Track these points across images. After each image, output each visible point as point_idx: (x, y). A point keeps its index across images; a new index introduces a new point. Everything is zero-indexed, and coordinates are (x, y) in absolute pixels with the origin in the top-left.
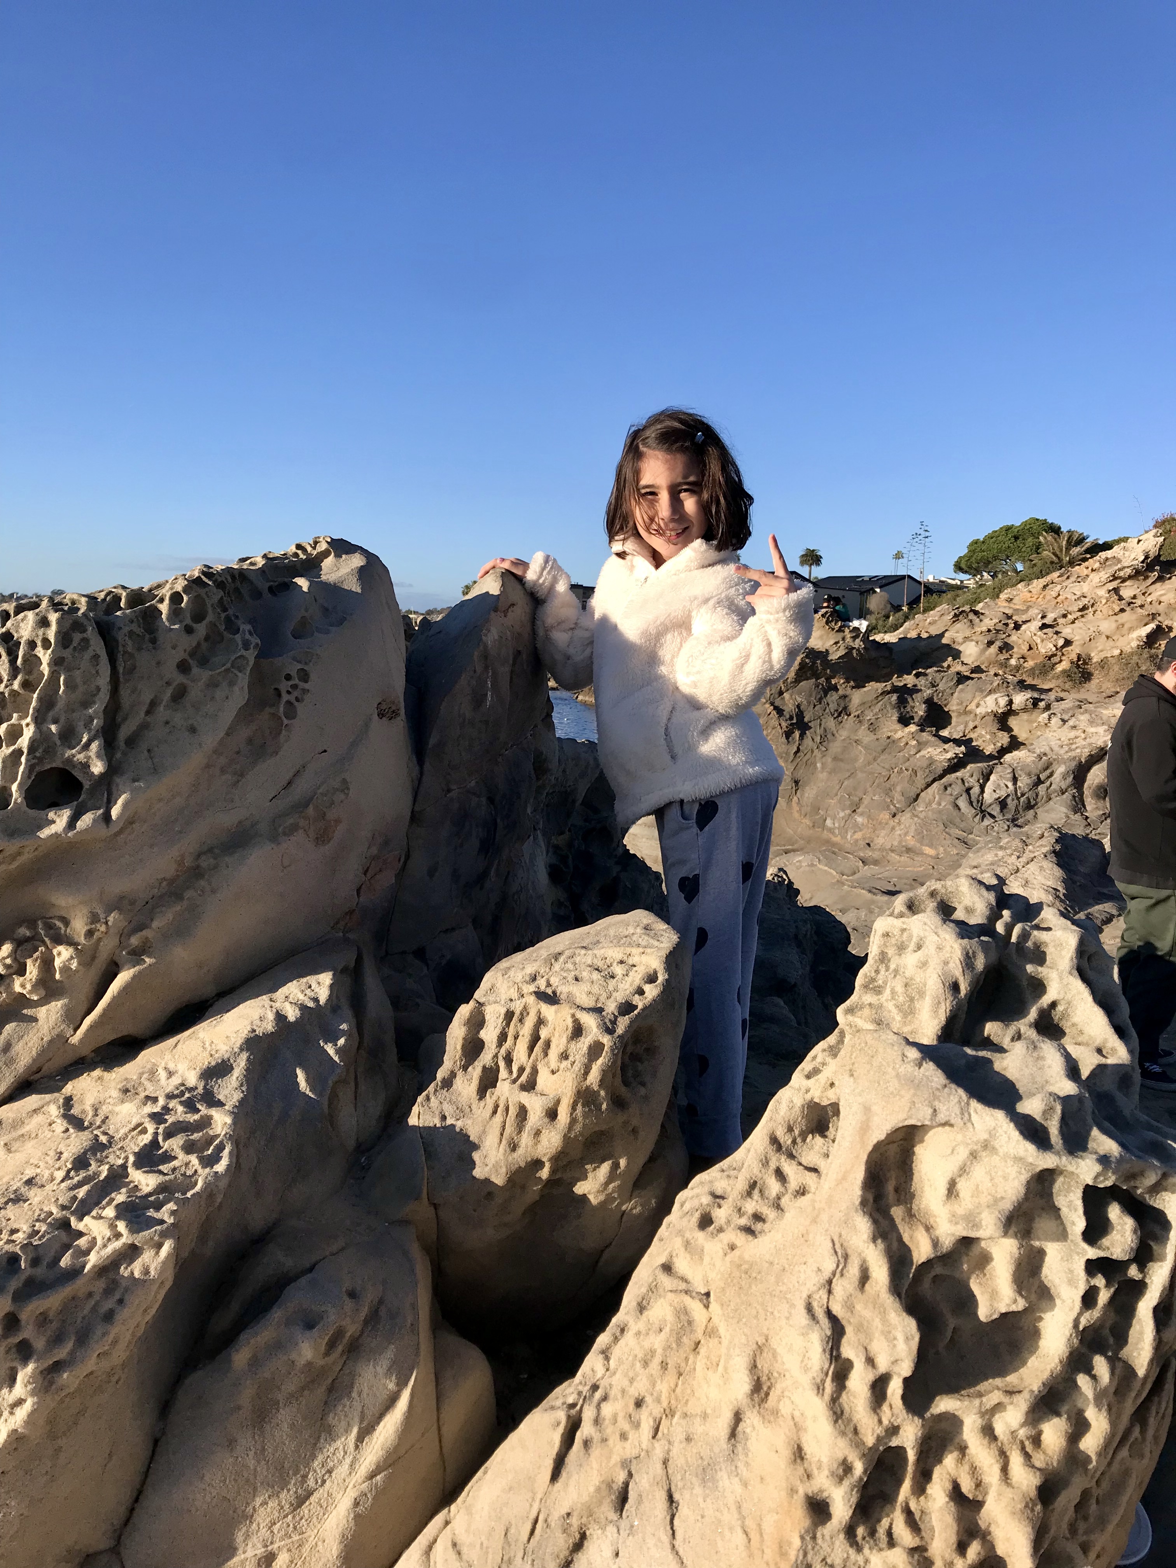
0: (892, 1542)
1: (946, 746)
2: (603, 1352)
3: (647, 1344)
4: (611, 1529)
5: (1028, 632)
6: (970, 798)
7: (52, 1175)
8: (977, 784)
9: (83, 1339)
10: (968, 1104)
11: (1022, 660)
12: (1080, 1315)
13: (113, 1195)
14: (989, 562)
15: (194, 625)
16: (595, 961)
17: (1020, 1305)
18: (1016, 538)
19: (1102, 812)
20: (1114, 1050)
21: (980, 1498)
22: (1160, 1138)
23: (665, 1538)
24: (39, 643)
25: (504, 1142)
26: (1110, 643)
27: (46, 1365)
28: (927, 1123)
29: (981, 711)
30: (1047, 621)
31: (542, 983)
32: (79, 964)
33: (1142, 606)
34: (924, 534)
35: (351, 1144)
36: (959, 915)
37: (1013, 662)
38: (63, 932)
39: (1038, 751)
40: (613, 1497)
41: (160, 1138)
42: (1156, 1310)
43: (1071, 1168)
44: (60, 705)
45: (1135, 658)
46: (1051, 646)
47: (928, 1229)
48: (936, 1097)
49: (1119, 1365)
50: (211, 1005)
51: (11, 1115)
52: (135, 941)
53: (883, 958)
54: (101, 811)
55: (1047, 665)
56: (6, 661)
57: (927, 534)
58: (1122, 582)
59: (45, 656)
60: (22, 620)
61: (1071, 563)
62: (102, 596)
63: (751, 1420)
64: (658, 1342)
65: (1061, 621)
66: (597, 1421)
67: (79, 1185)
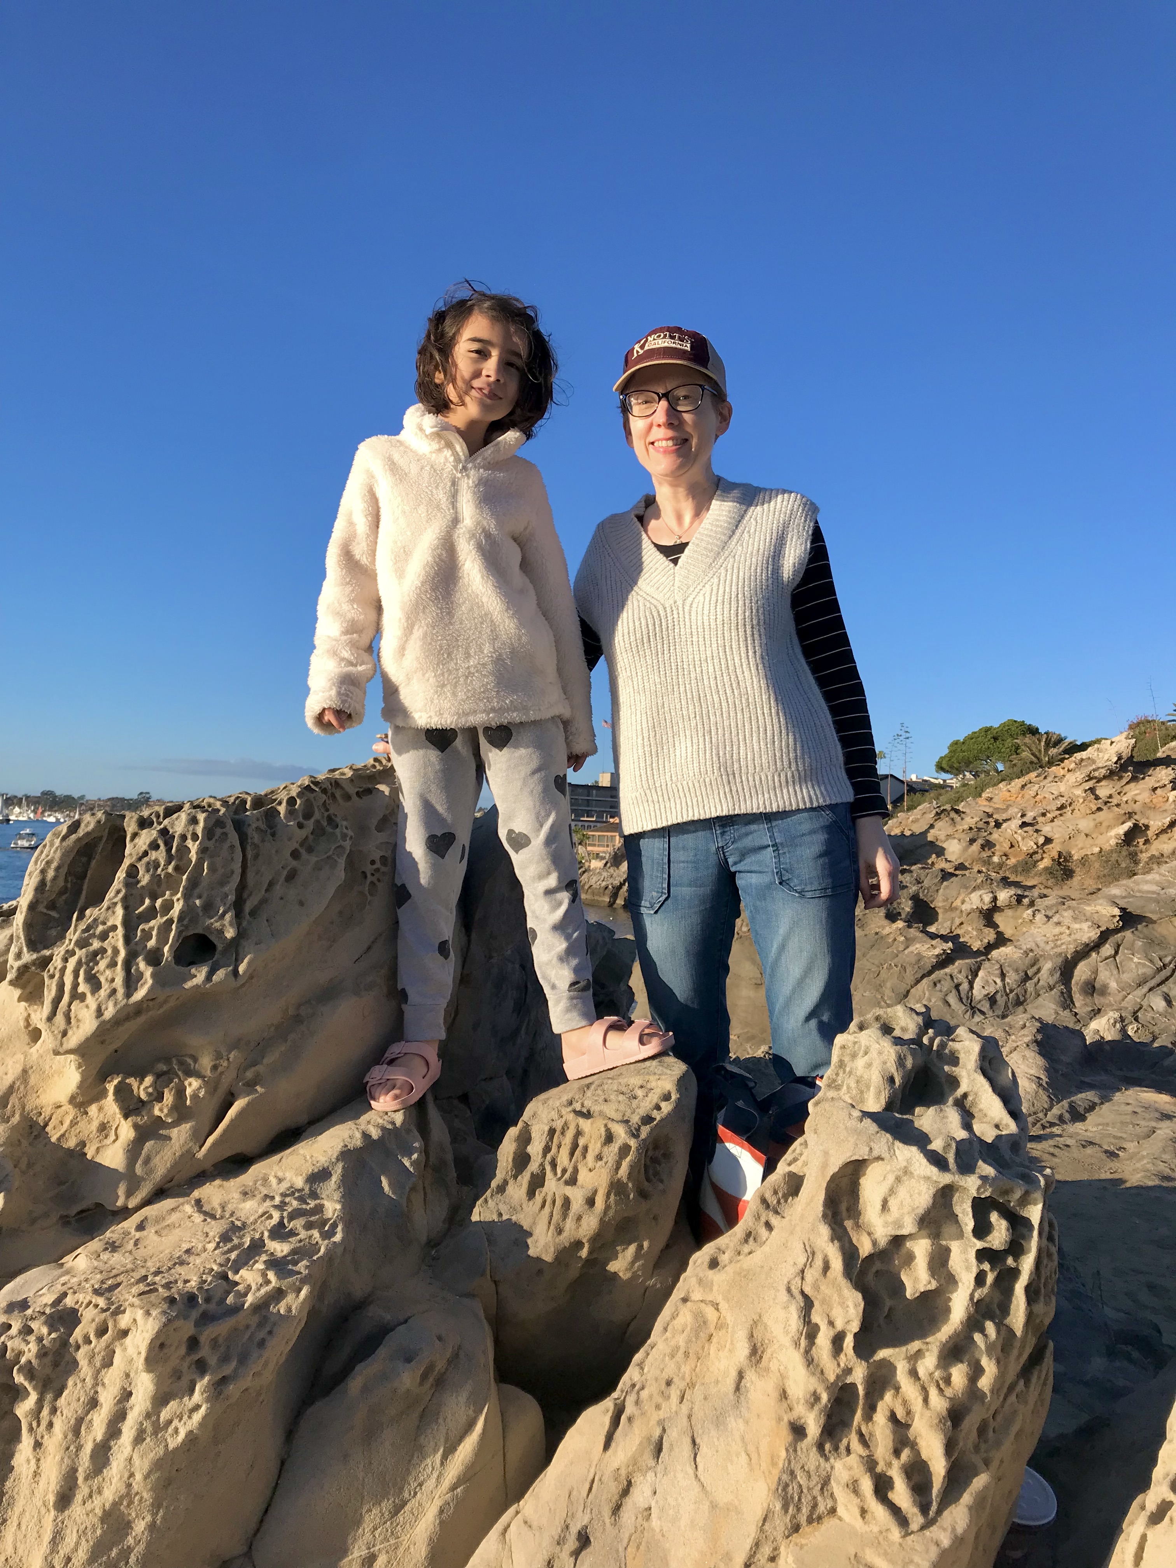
0: (848, 1451)
1: (934, 942)
2: (638, 1365)
3: (673, 1343)
4: (650, 1475)
5: (1009, 830)
6: (959, 995)
7: (204, 1247)
8: (965, 980)
9: (243, 1359)
10: (893, 1144)
11: (1004, 858)
12: (974, 1291)
13: (257, 1258)
14: (971, 762)
15: (305, 822)
16: (620, 1088)
17: (933, 1285)
18: (995, 739)
19: (1091, 1009)
20: (1007, 1125)
21: (910, 1423)
22: (1027, 1171)
23: (690, 1470)
24: (189, 837)
25: (552, 1227)
26: (1089, 840)
27: (217, 1378)
28: (866, 1157)
29: (966, 907)
30: (1027, 819)
31: (577, 1106)
32: (206, 1092)
33: (1118, 805)
34: (905, 735)
35: (424, 1239)
36: (897, 1033)
37: (996, 859)
38: (192, 1067)
39: (1024, 948)
40: (652, 1447)
41: (286, 1221)
42: (1027, 1289)
43: (962, 1183)
44: (204, 884)
45: (1115, 855)
46: (1032, 844)
47: (869, 1234)
48: (871, 1140)
49: (1003, 1329)
50: (304, 1131)
51: (154, 1213)
52: (249, 1074)
53: (841, 1064)
54: (231, 968)
55: (1029, 862)
56: (164, 850)
57: (908, 735)
58: (1097, 782)
59: (193, 847)
60: (177, 819)
61: (1051, 763)
62: (232, 800)
63: (750, 1376)
64: (681, 1340)
65: (1041, 819)
66: (637, 1402)
67: (230, 1251)
